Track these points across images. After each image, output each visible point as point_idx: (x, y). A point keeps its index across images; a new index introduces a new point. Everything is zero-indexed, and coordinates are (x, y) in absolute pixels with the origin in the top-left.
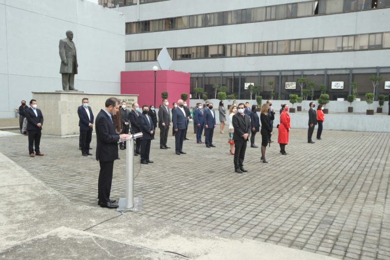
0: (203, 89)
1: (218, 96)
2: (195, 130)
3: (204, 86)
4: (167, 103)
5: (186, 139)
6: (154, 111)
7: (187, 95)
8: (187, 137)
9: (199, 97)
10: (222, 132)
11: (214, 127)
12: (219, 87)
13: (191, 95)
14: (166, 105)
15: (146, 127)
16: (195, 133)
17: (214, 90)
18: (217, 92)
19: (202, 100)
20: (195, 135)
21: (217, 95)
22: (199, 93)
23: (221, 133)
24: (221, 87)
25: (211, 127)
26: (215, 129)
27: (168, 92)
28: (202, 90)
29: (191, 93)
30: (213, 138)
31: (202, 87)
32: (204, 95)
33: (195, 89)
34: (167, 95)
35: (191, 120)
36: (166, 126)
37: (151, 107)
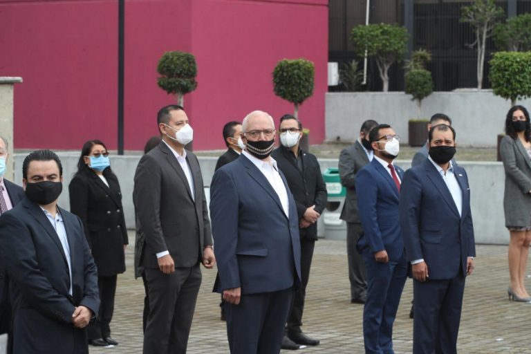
0: (406, 31)
1: (494, 75)
2: (354, 284)
3: (409, 15)
4: (185, 133)
5: (300, 340)
6: (107, 172)
7: (308, 72)
8: (307, 332)
9: (385, 78)
10: (522, 293)
11: (462, 272)
12: (502, 19)
13: (333, 70)
14: (177, 145)
15: (41, 282)
16: (356, 300)
17: (468, 33)
18: (492, 46)
19: (400, 96)
20: (358, 311)
21: (487, 67)
22: (380, 52)
23: (512, 297)
24: (512, 19)
25: (450, 274)
26: (469, 280)
27: (194, 54)
28: (399, 37)
29: (331, 59)
30: (462, 333)
31: (401, 23)
32: (414, 69)
33: (357, 30)
34: (191, 74)
35: (333, 218)
36: (179, 267)
37: (86, 152)
